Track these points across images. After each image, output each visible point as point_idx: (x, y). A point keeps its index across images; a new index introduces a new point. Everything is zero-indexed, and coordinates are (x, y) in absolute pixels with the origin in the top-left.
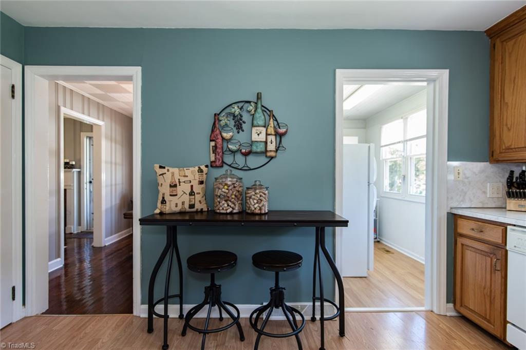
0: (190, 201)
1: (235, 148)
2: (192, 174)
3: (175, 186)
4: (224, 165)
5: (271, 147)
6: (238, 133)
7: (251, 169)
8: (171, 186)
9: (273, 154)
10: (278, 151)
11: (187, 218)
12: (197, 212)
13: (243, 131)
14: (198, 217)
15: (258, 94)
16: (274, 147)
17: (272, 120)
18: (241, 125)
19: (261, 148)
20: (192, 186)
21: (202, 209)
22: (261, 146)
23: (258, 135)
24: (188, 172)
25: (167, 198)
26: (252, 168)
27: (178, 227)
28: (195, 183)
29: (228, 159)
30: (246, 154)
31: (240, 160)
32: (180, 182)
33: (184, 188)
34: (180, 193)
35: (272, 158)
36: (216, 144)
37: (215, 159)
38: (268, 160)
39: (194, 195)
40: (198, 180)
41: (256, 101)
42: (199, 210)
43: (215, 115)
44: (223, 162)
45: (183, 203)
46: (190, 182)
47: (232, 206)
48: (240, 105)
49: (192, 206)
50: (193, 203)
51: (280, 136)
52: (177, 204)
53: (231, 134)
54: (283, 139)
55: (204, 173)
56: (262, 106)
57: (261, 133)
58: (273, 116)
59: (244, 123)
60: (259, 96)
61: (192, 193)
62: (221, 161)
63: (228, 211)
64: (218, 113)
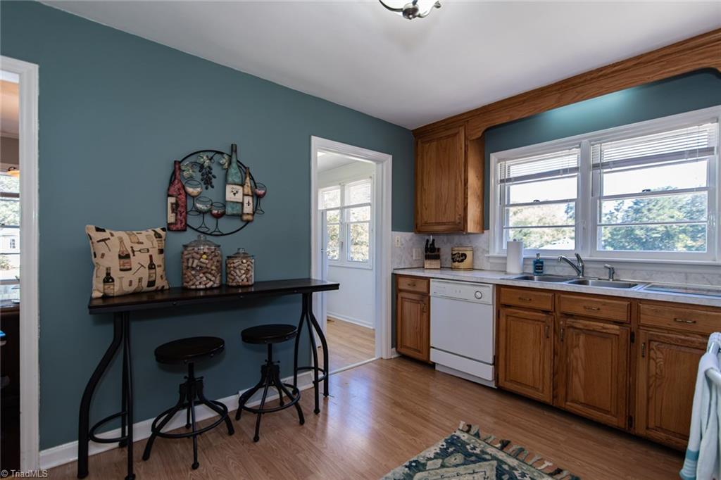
0: (150, 276)
1: (206, 208)
2: (146, 238)
3: (128, 256)
4: (188, 229)
5: (248, 209)
6: (207, 188)
7: (223, 235)
8: (120, 257)
9: (250, 217)
10: (256, 214)
11: (145, 298)
12: (156, 291)
13: (212, 187)
15: (232, 145)
16: (251, 210)
17: (248, 178)
18: (211, 179)
19: (237, 210)
20: (151, 256)
21: (163, 287)
22: (238, 208)
23: (234, 194)
24: (142, 237)
25: (115, 274)
26: (225, 233)
28: (154, 252)
29: (194, 221)
30: (218, 217)
31: (210, 223)
32: (133, 251)
33: (140, 260)
34: (135, 266)
35: (248, 222)
36: (177, 201)
37: (176, 220)
38: (244, 224)
39: (155, 268)
40: (157, 248)
41: (230, 154)
42: (160, 288)
43: (175, 162)
44: (187, 225)
45: (140, 280)
46: (148, 251)
47: (213, 279)
48: (210, 155)
49: (151, 283)
50: (153, 279)
51: (257, 197)
52: (131, 282)
53: (199, 189)
54: (262, 201)
55: (163, 238)
56: (238, 161)
57: (237, 192)
58: (250, 174)
59: (214, 177)
60: (234, 149)
61: (152, 266)
62: (183, 224)
63: (208, 286)
64: (180, 160)
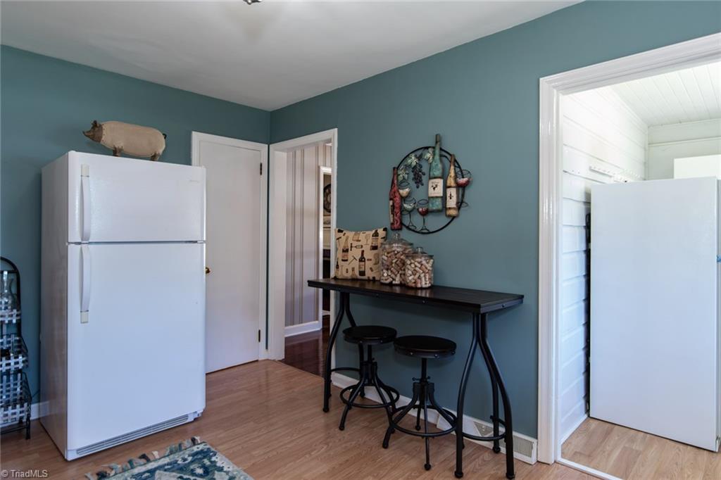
0: (360, 267)
1: (410, 207)
2: (366, 239)
3: (347, 251)
4: (404, 229)
5: (452, 203)
6: (418, 187)
7: (430, 233)
8: (343, 251)
9: (453, 212)
10: (462, 209)
11: (357, 285)
12: (369, 280)
13: (422, 185)
14: (369, 286)
15: (437, 135)
16: (455, 203)
17: (452, 167)
18: (421, 177)
19: (437, 205)
20: (363, 251)
21: (374, 278)
22: (437, 203)
23: (434, 188)
24: (362, 236)
25: (341, 263)
26: (431, 231)
27: (351, 295)
28: (367, 249)
29: (406, 221)
30: (425, 213)
31: (417, 221)
32: (351, 247)
33: (356, 253)
34: (350, 258)
35: (453, 218)
36: (393, 204)
37: (394, 220)
38: (449, 220)
39: (364, 261)
40: (370, 245)
41: (434, 145)
42: (371, 278)
43: (394, 168)
44: (402, 224)
45: (353, 269)
46: (362, 246)
47: (393, 276)
48: (419, 153)
49: (362, 273)
50: (363, 269)
51: (461, 187)
52: (347, 270)
53: (407, 190)
54: (467, 192)
55: (380, 237)
56: (441, 149)
57: (436, 186)
58: (455, 161)
59: (424, 174)
60: (438, 139)
61: (362, 259)
62: (398, 223)
63: (388, 282)
64: (397, 166)
